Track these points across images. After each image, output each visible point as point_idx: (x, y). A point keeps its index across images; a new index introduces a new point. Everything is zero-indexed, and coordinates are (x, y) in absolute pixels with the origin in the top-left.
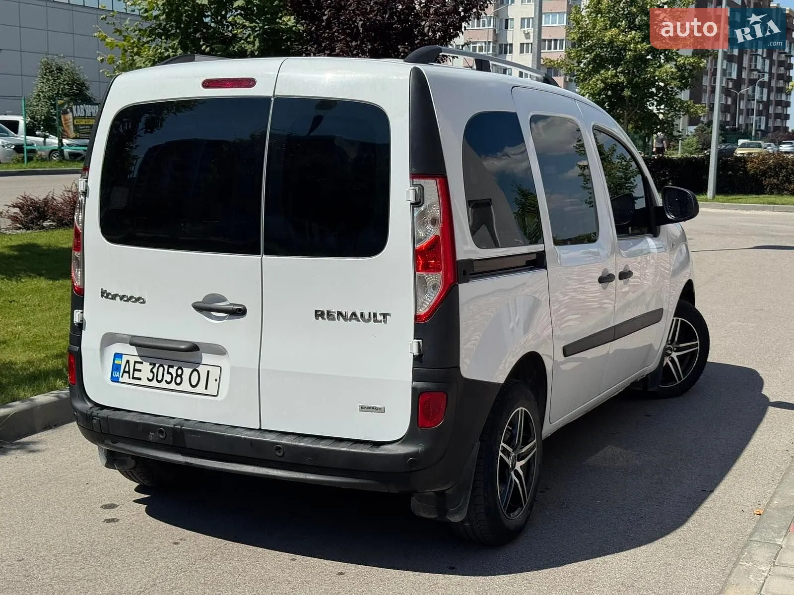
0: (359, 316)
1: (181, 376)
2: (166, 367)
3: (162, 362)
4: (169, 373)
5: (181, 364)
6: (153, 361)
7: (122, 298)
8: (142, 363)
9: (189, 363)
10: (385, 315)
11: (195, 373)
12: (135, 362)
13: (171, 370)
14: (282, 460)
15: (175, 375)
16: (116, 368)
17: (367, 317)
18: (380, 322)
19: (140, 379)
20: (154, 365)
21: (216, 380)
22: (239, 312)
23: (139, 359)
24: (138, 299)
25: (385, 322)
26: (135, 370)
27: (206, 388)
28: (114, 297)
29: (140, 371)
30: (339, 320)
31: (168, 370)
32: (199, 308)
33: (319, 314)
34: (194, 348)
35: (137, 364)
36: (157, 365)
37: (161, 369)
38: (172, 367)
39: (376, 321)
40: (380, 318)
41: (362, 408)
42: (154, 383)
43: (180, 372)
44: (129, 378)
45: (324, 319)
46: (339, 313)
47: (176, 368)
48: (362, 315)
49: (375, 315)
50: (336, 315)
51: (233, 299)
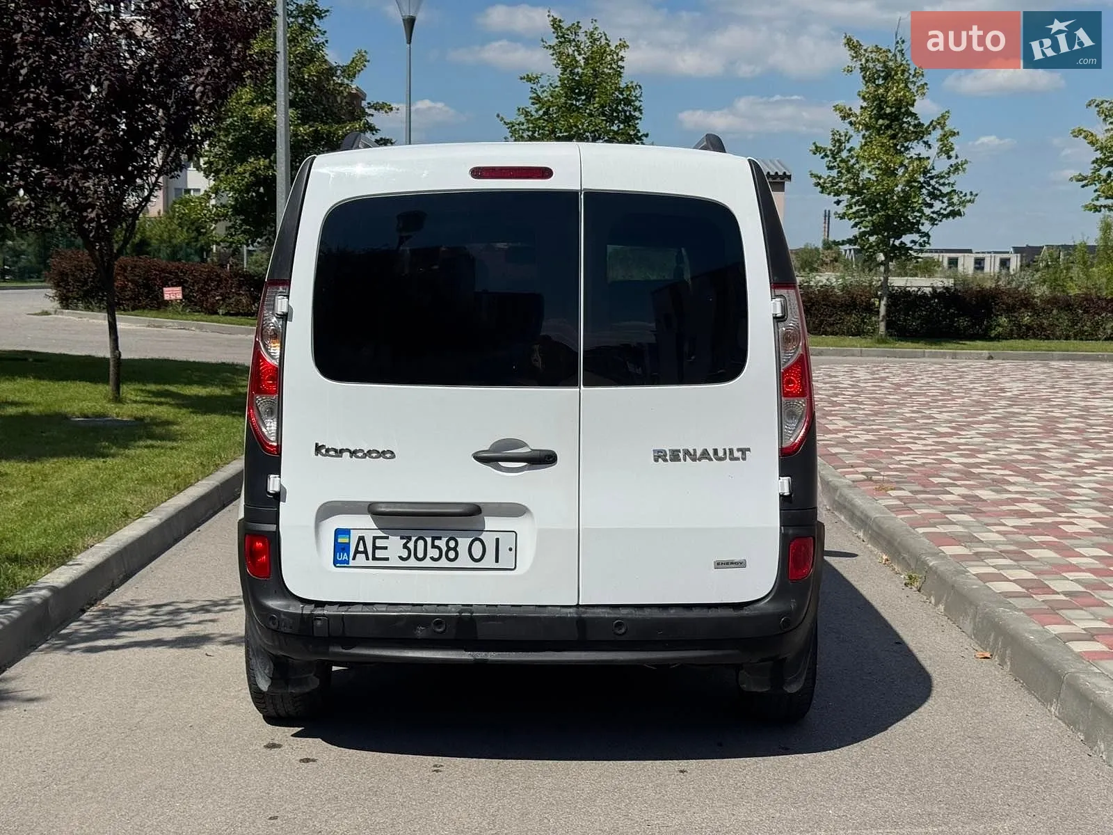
0: (711, 453)
1: (455, 549)
2: (429, 540)
3: (421, 533)
4: (434, 546)
5: (452, 534)
6: (407, 533)
7: (353, 453)
8: (387, 538)
9: (465, 531)
10: (744, 451)
11: (477, 543)
12: (375, 538)
13: (437, 543)
14: (623, 638)
15: (444, 549)
16: (340, 548)
17: (721, 454)
18: (737, 459)
19: (387, 559)
20: (409, 539)
21: (511, 549)
22: (545, 459)
23: (380, 534)
24: (382, 454)
25: (744, 459)
26: (375, 548)
27: (497, 561)
28: (339, 453)
29: (386, 548)
30: (685, 460)
31: (433, 542)
32: (482, 458)
33: (659, 455)
34: (475, 511)
35: (377, 540)
36: (414, 539)
37: (421, 543)
38: (440, 538)
39: (733, 459)
40: (737, 454)
41: (719, 565)
42: (412, 562)
43: (452, 544)
44: (367, 559)
45: (665, 460)
46: (687, 452)
47: (445, 540)
48: (716, 451)
49: (731, 451)
50: (681, 455)
51: (537, 443)
